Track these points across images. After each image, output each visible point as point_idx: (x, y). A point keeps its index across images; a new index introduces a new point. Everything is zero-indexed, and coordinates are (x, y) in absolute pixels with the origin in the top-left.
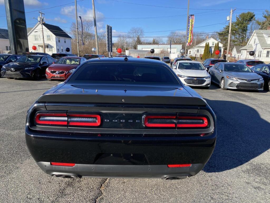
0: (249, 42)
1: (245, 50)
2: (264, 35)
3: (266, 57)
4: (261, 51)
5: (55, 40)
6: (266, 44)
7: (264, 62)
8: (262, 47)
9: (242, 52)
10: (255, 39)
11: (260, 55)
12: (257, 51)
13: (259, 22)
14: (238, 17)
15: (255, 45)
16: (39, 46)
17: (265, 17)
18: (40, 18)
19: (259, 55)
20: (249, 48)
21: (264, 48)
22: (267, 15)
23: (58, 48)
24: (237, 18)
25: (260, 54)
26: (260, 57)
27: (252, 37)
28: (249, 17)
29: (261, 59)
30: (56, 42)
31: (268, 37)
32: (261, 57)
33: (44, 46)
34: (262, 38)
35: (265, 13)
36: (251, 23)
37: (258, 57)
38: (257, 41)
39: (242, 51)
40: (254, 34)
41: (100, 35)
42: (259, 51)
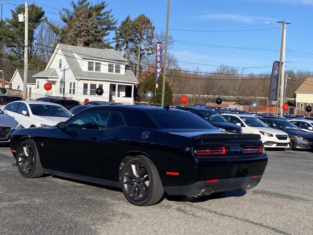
0: (50, 65)
1: (45, 80)
2: (76, 56)
3: (84, 94)
4: (74, 84)
6: (81, 71)
7: (79, 102)
8: (75, 75)
9: (38, 82)
10: (61, 60)
11: (74, 90)
12: (67, 82)
13: (54, 27)
14: (15, 12)
15: (61, 71)
17: (65, 21)
19: (70, 90)
20: (51, 75)
21: (79, 78)
22: (66, 16)
24: (12, 11)
25: (72, 88)
26: (74, 93)
27: (55, 56)
28: (36, 15)
29: (75, 98)
31: (82, 59)
32: (76, 94)
34: (72, 60)
35: (64, 13)
36: (40, 27)
37: (70, 93)
38: (65, 64)
39: (37, 80)
40: (57, 51)
42: (71, 84)
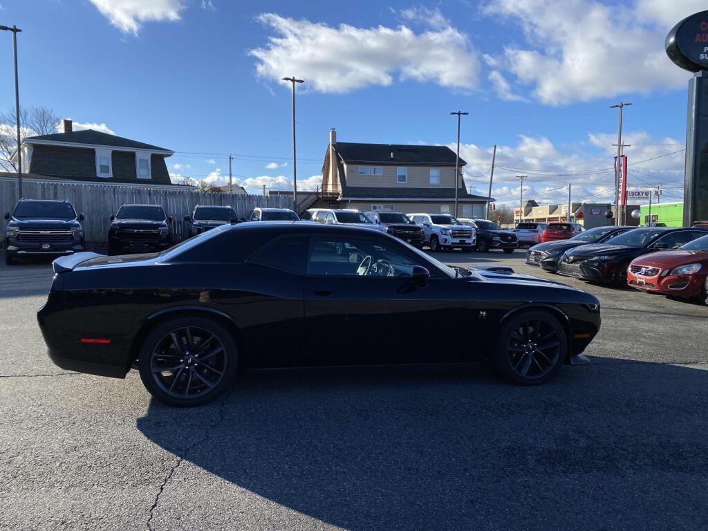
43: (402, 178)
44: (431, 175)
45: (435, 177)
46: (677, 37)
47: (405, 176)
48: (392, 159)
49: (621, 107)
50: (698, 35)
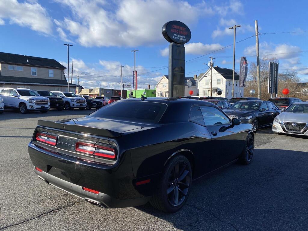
5: (225, 84)
16: (208, 90)
18: (210, 63)
23: (227, 92)
30: (226, 86)
33: (211, 91)
41: (287, 74)
43: (34, 73)
44: (49, 72)
45: (51, 74)
46: (166, 28)
47: (36, 72)
48: (28, 63)
49: (135, 51)
50: (172, 29)
